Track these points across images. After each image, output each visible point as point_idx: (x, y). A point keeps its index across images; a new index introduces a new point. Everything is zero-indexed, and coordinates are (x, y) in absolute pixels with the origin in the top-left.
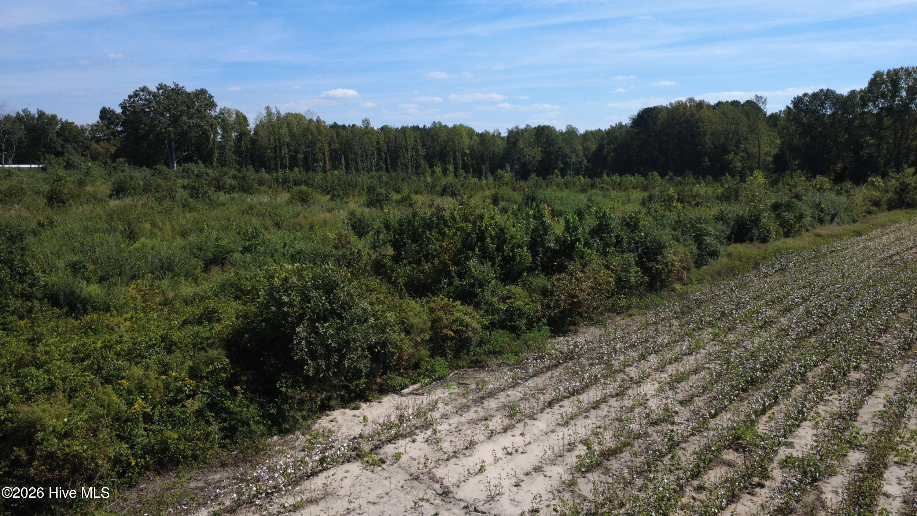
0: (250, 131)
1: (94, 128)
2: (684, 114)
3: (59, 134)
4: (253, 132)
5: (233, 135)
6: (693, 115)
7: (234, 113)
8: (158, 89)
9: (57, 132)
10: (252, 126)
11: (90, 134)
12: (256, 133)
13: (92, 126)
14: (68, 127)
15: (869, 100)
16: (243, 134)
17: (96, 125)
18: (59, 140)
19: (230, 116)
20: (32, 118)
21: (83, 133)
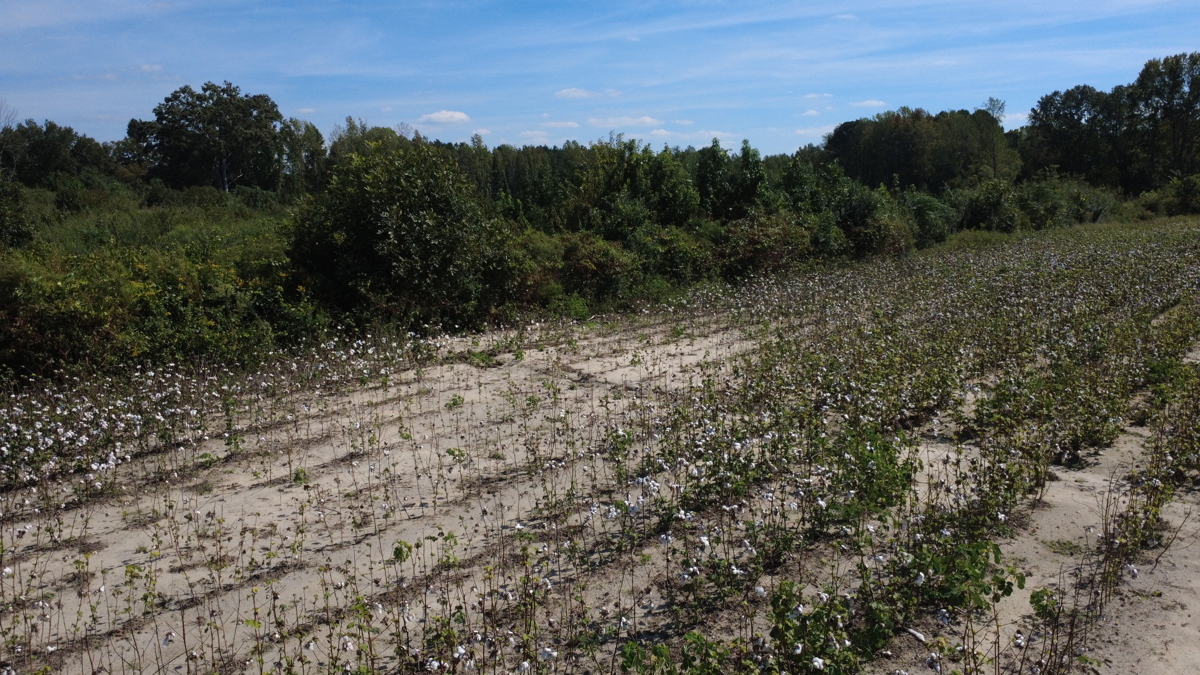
0: (325, 151)
1: (122, 147)
2: (897, 126)
3: (75, 153)
4: (329, 152)
5: (303, 154)
6: (907, 129)
7: (303, 126)
8: (205, 90)
9: (72, 151)
10: (327, 144)
11: (115, 154)
12: (333, 152)
13: (118, 144)
14: (86, 144)
15: (1140, 98)
16: (315, 153)
17: (123, 143)
18: (74, 160)
19: (298, 129)
20: (38, 131)
21: (106, 152)
